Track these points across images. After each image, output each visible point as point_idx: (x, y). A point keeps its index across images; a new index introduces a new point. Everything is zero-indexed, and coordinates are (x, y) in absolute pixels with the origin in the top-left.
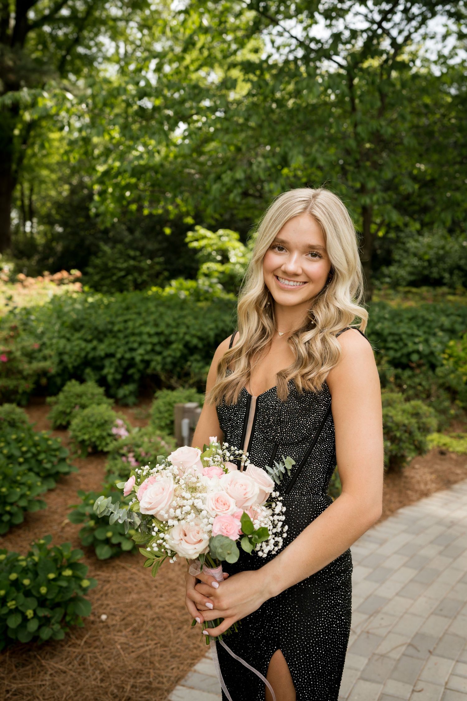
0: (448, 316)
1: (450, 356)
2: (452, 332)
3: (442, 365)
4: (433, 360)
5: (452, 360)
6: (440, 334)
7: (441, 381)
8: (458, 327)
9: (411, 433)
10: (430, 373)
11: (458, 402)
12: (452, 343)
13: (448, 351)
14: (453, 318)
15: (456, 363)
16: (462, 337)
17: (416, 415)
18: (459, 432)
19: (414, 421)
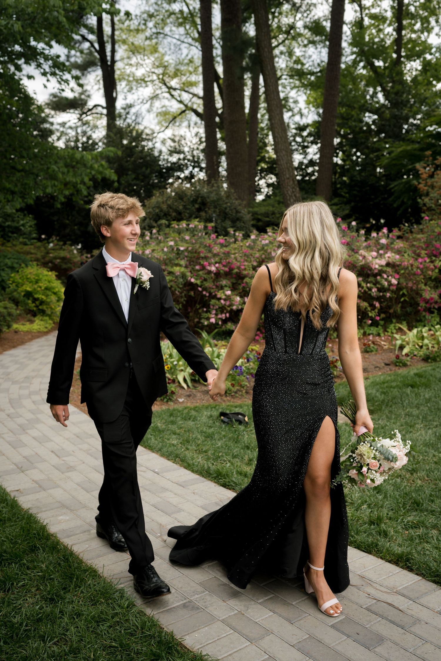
0: (9, 259)
1: (13, 282)
2: (12, 268)
3: (9, 287)
4: (4, 285)
5: (14, 284)
6: (6, 269)
7: (10, 296)
8: (15, 265)
9: (4, 317)
10: (3, 292)
11: (20, 307)
12: (13, 275)
13: (11, 279)
14: (12, 260)
15: (17, 286)
16: (18, 271)
17: (5, 308)
18: (22, 322)
19: (5, 311)
